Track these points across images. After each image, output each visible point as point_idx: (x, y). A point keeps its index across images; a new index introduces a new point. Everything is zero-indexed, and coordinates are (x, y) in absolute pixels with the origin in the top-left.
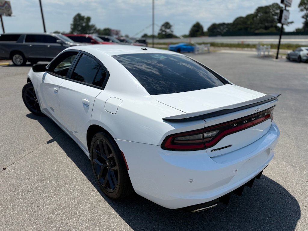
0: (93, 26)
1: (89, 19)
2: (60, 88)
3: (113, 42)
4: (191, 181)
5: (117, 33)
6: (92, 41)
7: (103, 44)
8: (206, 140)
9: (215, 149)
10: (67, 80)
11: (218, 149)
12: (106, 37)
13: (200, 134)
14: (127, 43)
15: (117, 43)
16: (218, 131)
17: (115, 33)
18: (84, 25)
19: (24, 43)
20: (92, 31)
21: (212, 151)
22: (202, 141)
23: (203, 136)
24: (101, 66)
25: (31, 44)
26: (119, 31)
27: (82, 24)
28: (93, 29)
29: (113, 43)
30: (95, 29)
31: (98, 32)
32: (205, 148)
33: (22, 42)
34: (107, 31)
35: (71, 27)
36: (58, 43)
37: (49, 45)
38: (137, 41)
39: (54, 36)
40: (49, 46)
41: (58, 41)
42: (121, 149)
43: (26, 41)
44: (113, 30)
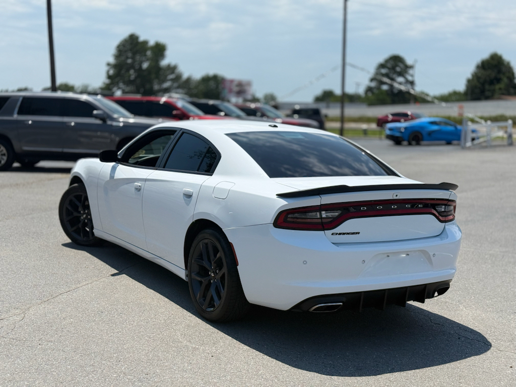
0: (172, 69)
1: (160, 50)
2: (147, 182)
3: (227, 115)
4: (305, 262)
5: (241, 89)
6: (175, 112)
7: (200, 118)
8: (324, 221)
9: (336, 232)
10: (157, 171)
11: (340, 234)
12: (211, 102)
13: (316, 211)
14: (264, 119)
15: (239, 117)
16: (340, 212)
17: (235, 89)
18: (145, 65)
19: (16, 116)
20: (167, 85)
21: (332, 234)
22: (320, 220)
23: (321, 215)
24: (210, 147)
25: (30, 120)
26: (249, 84)
27: (141, 63)
28: (172, 76)
29: (227, 117)
30: (179, 77)
31: (186, 86)
32: (323, 229)
33: (11, 114)
34: (212, 84)
35: (108, 72)
36: (96, 117)
37: (72, 121)
38: (296, 112)
39: (86, 100)
40: (73, 124)
41: (95, 112)
42: (230, 241)
43: (20, 113)
44: (232, 81)
